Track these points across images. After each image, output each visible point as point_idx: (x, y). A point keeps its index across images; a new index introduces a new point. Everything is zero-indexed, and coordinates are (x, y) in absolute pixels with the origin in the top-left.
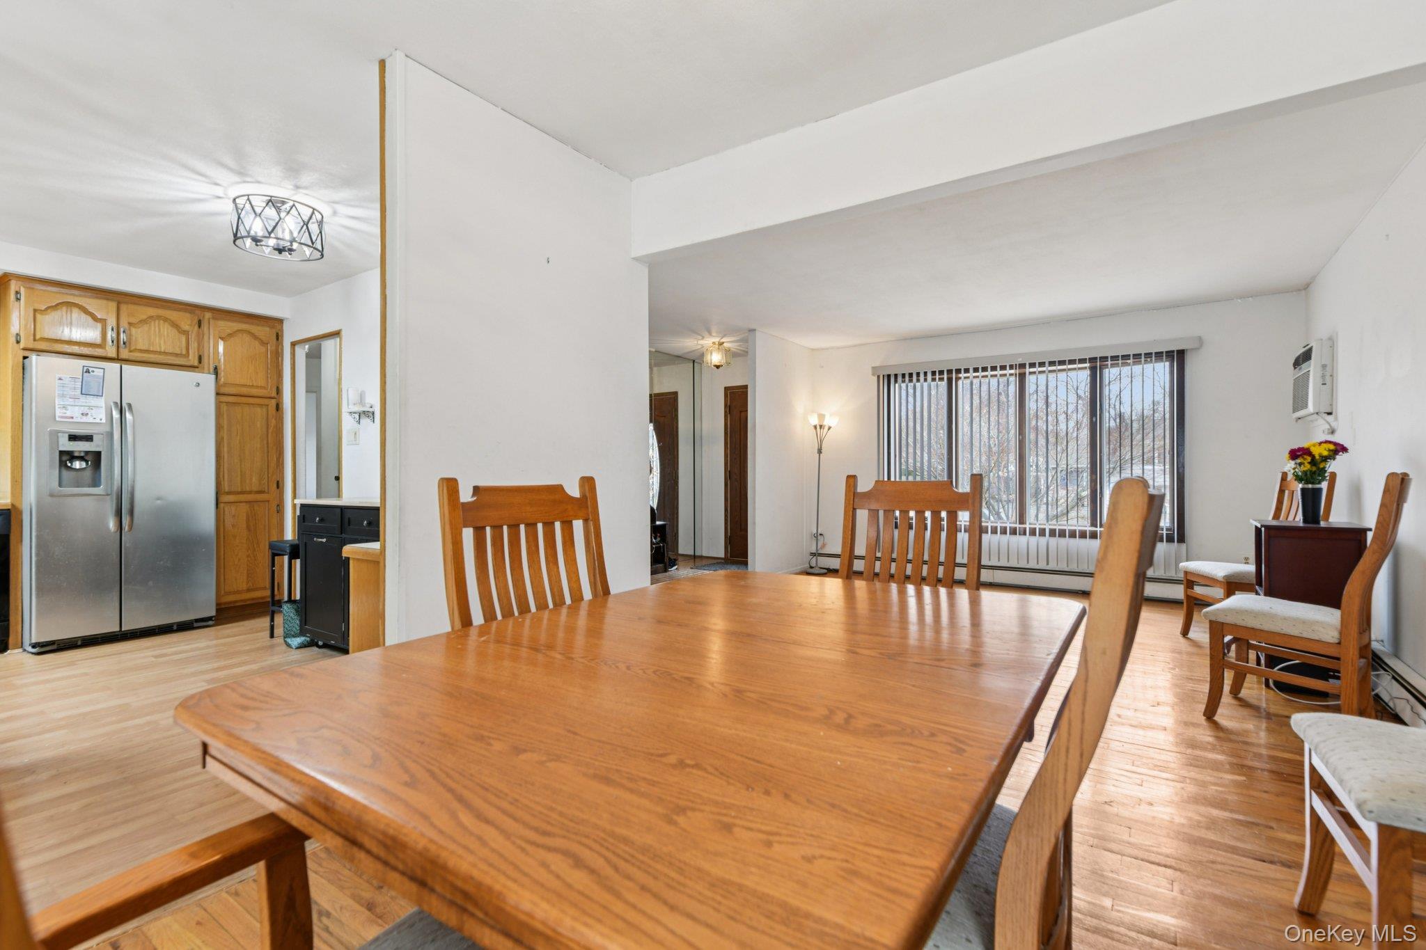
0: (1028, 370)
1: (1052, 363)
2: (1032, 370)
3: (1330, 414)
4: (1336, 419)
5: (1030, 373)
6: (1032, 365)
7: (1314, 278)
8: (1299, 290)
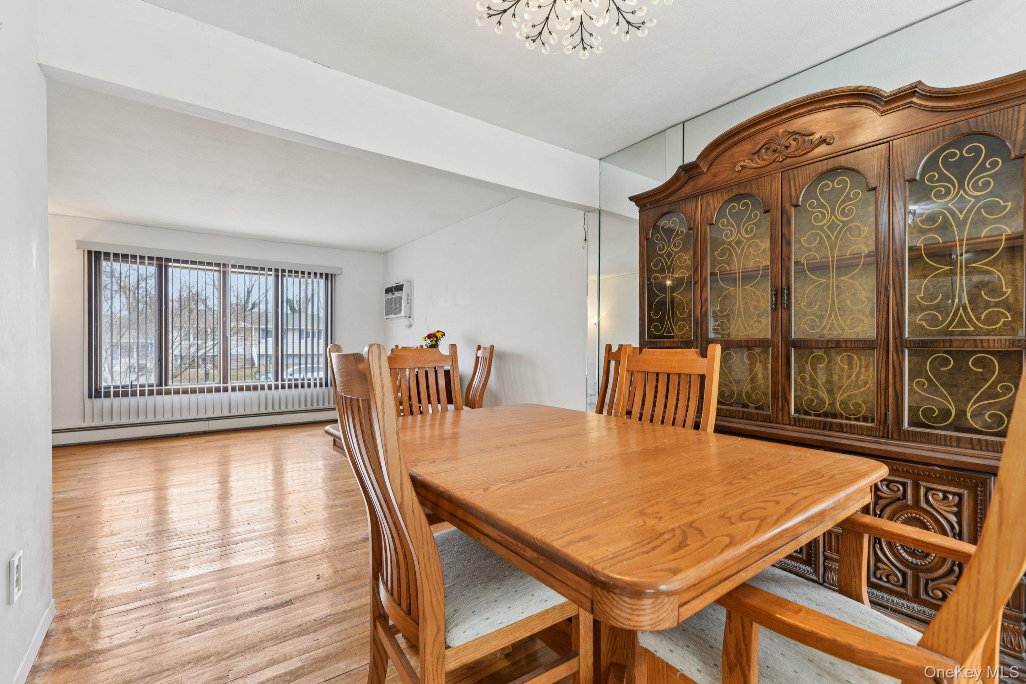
0: (230, 269)
1: (249, 268)
2: (233, 270)
3: (410, 317)
4: (413, 320)
5: (232, 272)
6: (234, 266)
7: (391, 250)
8: (381, 253)
